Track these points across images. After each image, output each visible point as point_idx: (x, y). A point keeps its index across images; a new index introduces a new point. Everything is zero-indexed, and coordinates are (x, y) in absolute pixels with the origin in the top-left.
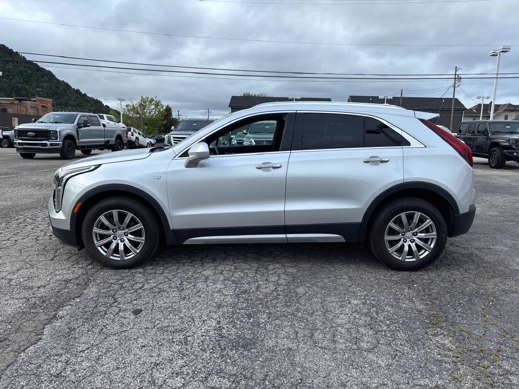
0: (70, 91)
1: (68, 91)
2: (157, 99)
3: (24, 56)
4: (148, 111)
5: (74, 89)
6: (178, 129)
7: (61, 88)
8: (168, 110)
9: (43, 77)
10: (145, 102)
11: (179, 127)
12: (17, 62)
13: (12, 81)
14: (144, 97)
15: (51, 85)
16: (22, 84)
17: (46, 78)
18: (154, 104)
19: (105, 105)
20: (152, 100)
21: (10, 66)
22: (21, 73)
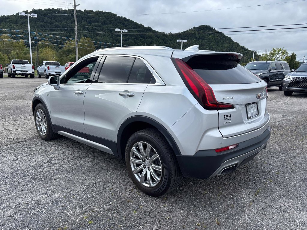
0: (239, 48)
1: (238, 48)
2: (284, 49)
3: (218, 31)
4: (277, 57)
5: (241, 46)
6: (297, 71)
7: (234, 46)
8: (293, 56)
9: (226, 41)
10: (275, 52)
11: (298, 69)
12: (214, 34)
13: (211, 45)
14: (275, 48)
15: (229, 45)
16: (215, 46)
17: (227, 41)
18: (281, 52)
19: (258, 55)
20: (280, 50)
21: (211, 37)
22: (215, 40)
